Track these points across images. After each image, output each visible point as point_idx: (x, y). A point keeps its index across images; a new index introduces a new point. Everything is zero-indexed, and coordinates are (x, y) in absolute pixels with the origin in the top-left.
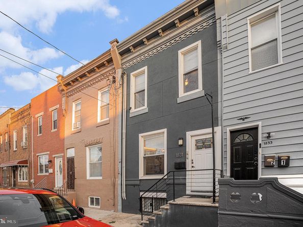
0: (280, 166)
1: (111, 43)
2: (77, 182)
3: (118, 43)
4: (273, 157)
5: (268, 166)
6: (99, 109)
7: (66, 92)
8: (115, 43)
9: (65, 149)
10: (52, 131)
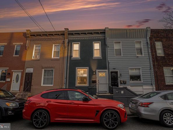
0: (124, 84)
1: (65, 29)
2: (33, 87)
3: (68, 30)
4: (122, 81)
5: (121, 83)
6: (53, 52)
7: (30, 38)
8: (67, 30)
9: (25, 67)
10: (13, 56)
